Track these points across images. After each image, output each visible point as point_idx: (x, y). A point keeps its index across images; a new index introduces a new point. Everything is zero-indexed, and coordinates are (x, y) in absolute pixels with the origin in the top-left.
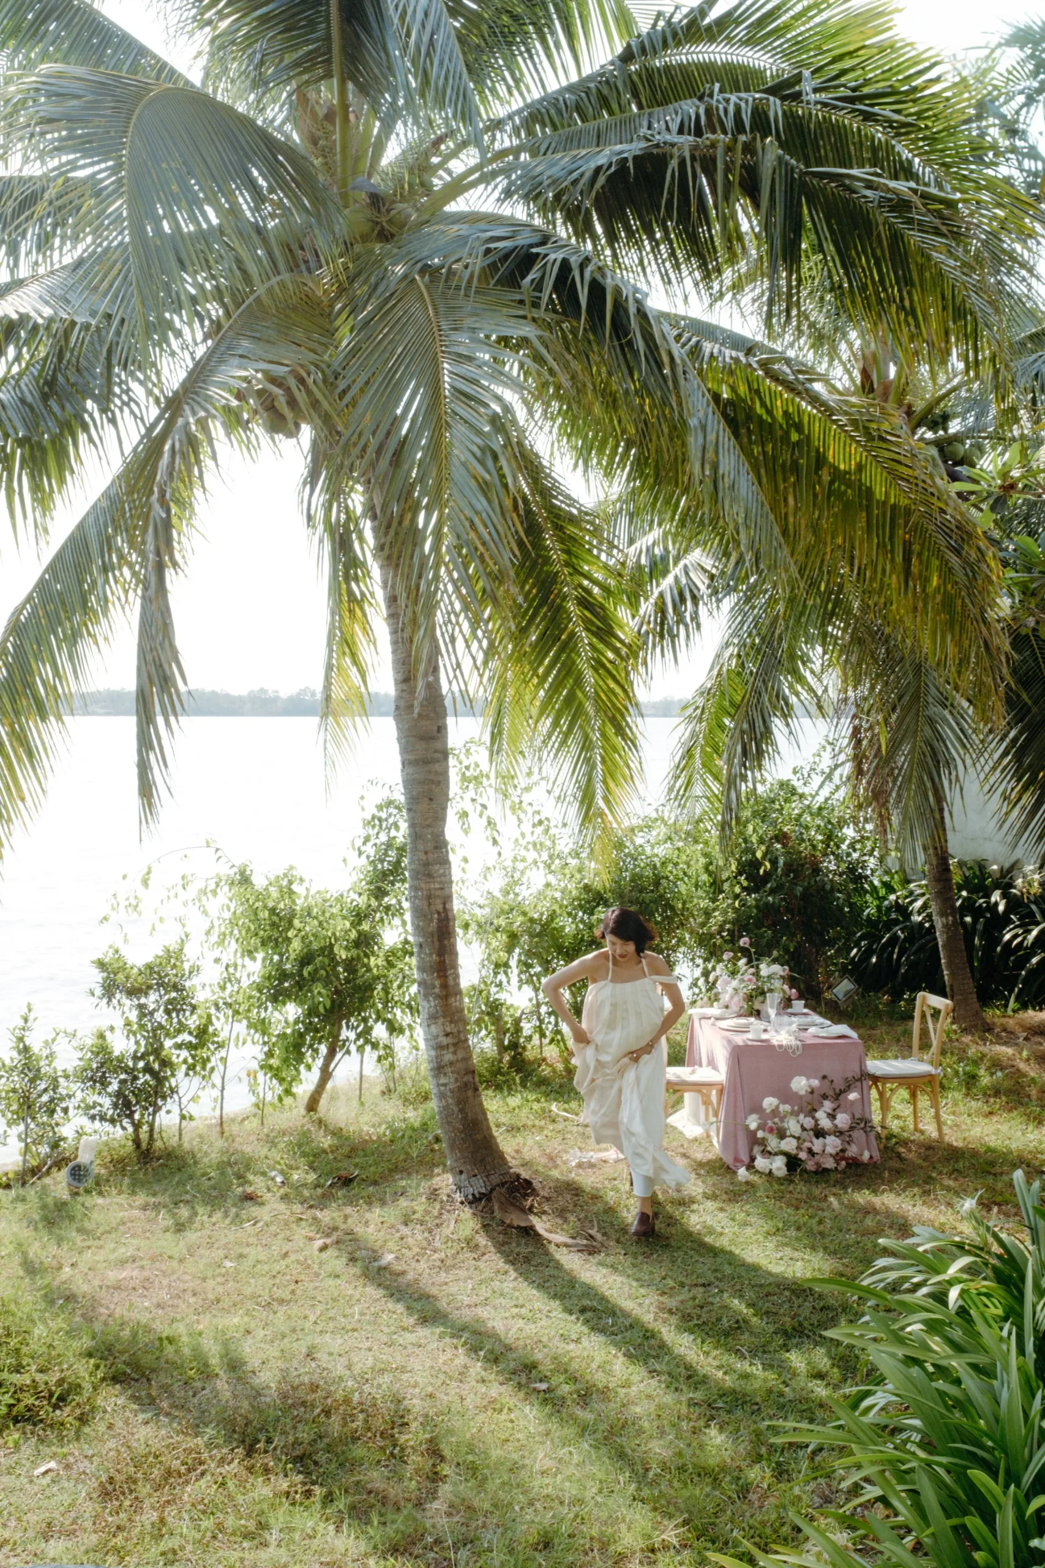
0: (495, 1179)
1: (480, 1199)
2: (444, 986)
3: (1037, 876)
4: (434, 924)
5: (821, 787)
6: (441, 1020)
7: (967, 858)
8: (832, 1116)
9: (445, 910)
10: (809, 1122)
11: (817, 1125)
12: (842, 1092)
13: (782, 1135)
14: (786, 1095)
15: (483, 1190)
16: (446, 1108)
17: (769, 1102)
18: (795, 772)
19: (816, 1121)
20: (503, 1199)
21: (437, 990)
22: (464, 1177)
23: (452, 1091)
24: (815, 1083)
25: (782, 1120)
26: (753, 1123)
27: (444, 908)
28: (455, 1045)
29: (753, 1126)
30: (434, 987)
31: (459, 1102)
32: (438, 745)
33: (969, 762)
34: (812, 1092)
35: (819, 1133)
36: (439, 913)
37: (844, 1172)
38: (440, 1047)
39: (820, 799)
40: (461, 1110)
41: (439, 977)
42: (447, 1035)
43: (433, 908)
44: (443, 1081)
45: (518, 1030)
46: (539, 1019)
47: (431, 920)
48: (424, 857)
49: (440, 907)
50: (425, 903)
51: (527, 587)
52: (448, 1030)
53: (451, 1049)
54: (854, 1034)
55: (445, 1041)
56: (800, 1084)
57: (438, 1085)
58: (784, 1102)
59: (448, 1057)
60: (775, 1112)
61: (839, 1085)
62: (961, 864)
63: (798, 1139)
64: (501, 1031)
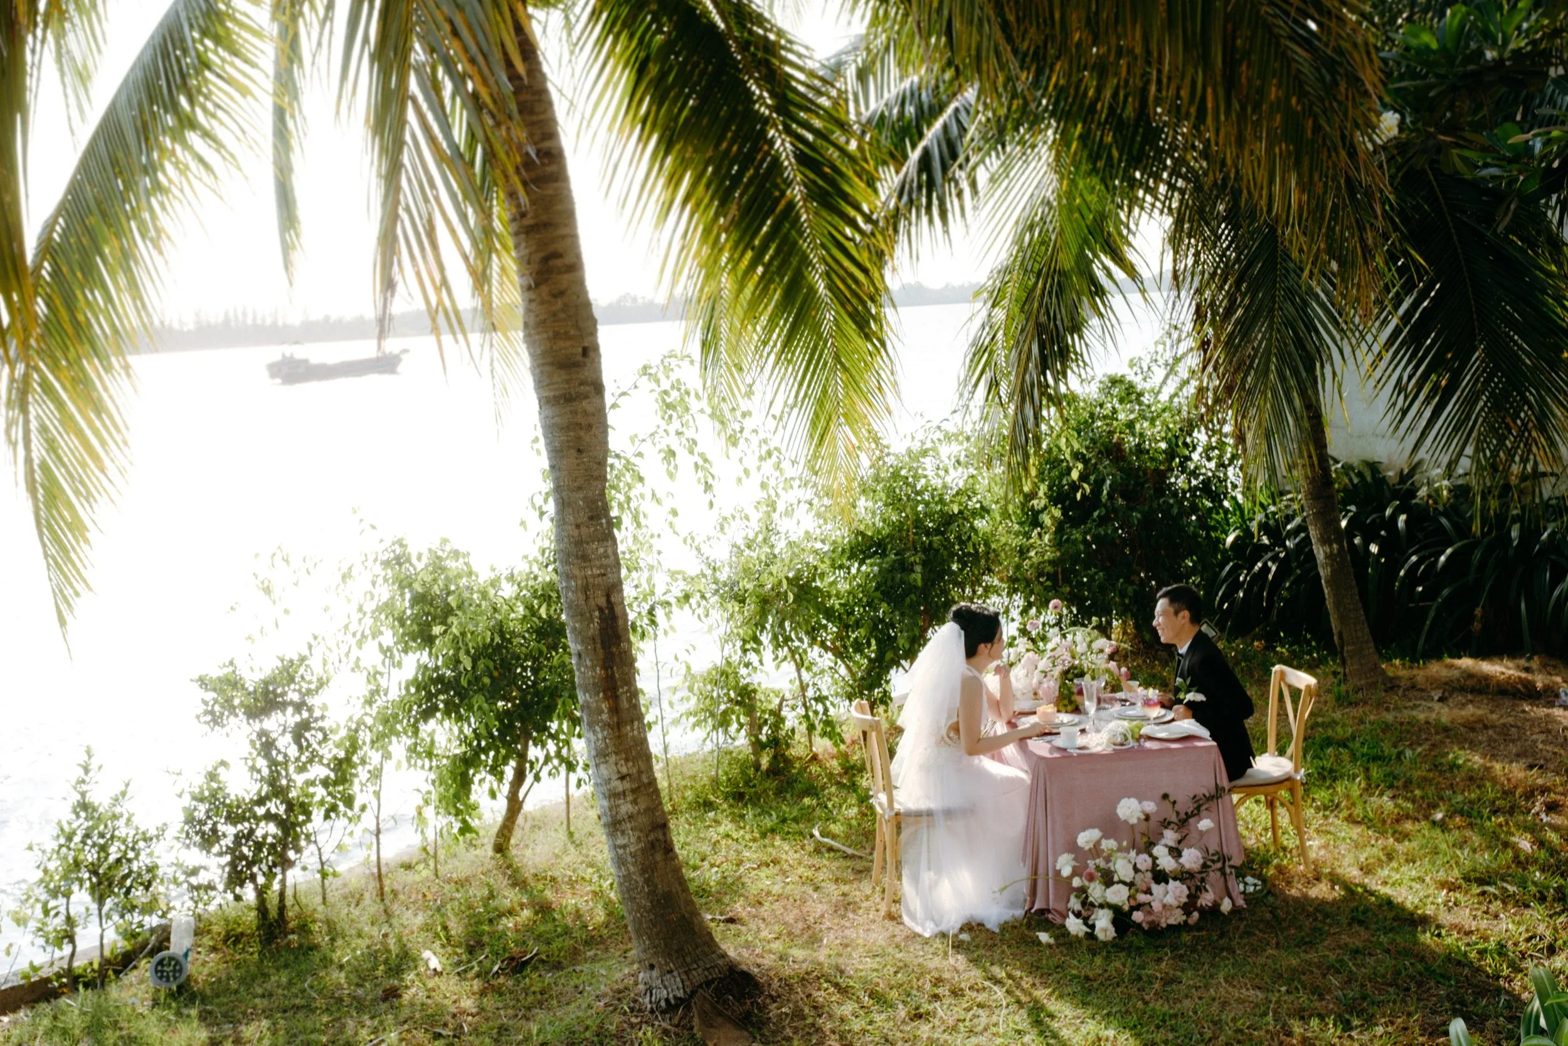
0: (698, 976)
1: (676, 1007)
2: (615, 710)
3: (1446, 483)
4: (595, 625)
5: (1164, 382)
6: (613, 758)
7: (1355, 462)
8: (1175, 852)
9: (610, 605)
10: (1144, 861)
11: (1155, 865)
12: (1188, 816)
13: (1108, 879)
14: (1111, 826)
15: (680, 994)
16: (627, 878)
17: (1086, 838)
18: (1132, 364)
19: (1155, 859)
20: (707, 1006)
21: (605, 717)
22: (655, 973)
23: (632, 855)
24: (1150, 806)
25: (1108, 860)
26: (1065, 865)
27: (609, 601)
28: (633, 791)
29: (1066, 872)
30: (601, 712)
31: (643, 871)
32: (586, 373)
33: (1347, 350)
34: (1147, 818)
35: (1160, 877)
36: (601, 610)
37: (1198, 927)
38: (613, 795)
39: (1164, 397)
40: (647, 882)
41: (606, 698)
42: (622, 778)
43: (592, 602)
44: (621, 841)
45: (779, 720)
46: (804, 705)
47: (591, 620)
48: (576, 533)
49: (602, 601)
50: (581, 597)
51: (724, 145)
52: (624, 770)
53: (630, 798)
54: (1204, 732)
55: (619, 786)
56: (1129, 809)
57: (615, 847)
58: (1106, 836)
59: (626, 808)
60: (1096, 851)
61: (1185, 805)
62: (1347, 468)
63: (1130, 885)
64: (755, 727)
